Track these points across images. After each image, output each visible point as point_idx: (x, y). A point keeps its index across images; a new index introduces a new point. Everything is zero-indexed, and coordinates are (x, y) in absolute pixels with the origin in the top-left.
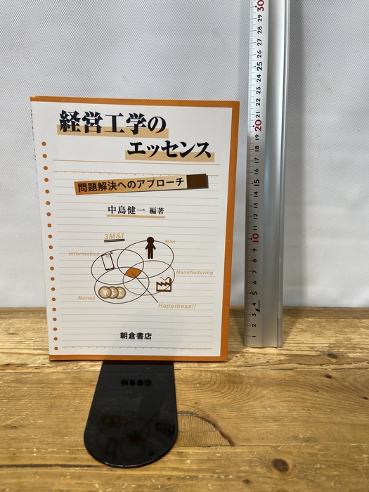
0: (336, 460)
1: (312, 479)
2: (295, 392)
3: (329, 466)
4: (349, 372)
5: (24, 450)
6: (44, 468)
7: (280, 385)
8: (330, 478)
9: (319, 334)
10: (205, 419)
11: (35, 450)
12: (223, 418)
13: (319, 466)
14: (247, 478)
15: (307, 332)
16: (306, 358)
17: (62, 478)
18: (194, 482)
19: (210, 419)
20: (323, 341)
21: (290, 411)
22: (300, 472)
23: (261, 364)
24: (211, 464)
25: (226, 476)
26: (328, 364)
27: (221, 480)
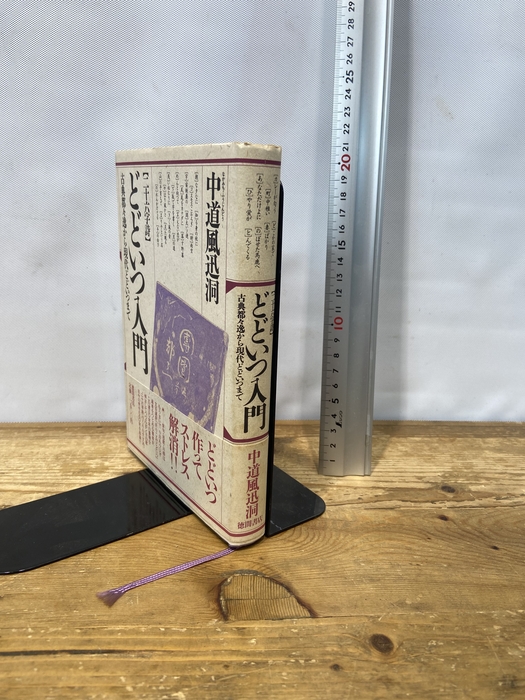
0: (457, 634)
1: (426, 661)
2: (398, 540)
3: (448, 643)
4: (471, 512)
5: (13, 630)
6: (45, 656)
7: (378, 530)
8: (450, 659)
9: (430, 459)
10: (275, 580)
11: (30, 630)
12: (300, 579)
13: (434, 643)
14: (336, 662)
15: (412, 455)
16: (412, 492)
17: (72, 669)
18: (262, 670)
19: (282, 581)
20: (435, 469)
21: (393, 566)
22: (408, 652)
23: (350, 502)
24: (286, 644)
25: (306, 661)
26: (443, 501)
27: (299, 666)
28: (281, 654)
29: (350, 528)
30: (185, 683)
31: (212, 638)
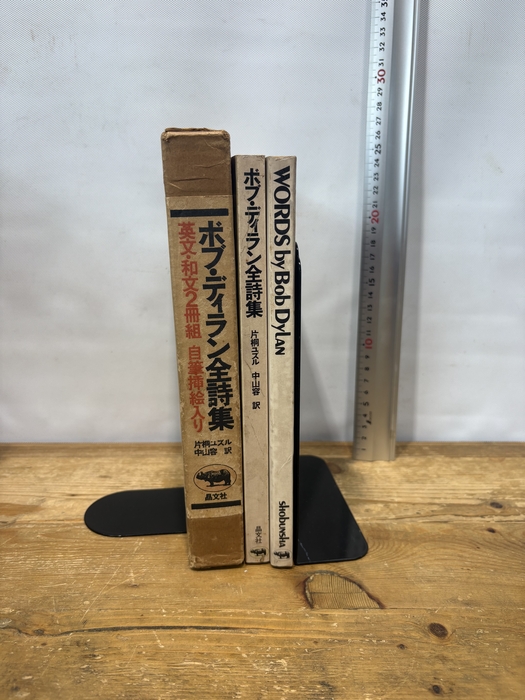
0: (501, 625)
1: (474, 644)
2: (451, 549)
3: (493, 632)
4: (516, 526)
5: (151, 611)
7: (434, 540)
8: (494, 644)
9: (481, 478)
10: (349, 579)
11: (164, 611)
12: (369, 578)
13: (481, 631)
15: (464, 474)
16: (464, 508)
17: (200, 640)
18: (344, 646)
20: (484, 486)
21: (447, 570)
22: (460, 637)
24: (361, 628)
25: (378, 641)
26: (491, 516)
27: (373, 644)
28: (358, 634)
29: (410, 538)
30: (286, 653)
31: (302, 621)
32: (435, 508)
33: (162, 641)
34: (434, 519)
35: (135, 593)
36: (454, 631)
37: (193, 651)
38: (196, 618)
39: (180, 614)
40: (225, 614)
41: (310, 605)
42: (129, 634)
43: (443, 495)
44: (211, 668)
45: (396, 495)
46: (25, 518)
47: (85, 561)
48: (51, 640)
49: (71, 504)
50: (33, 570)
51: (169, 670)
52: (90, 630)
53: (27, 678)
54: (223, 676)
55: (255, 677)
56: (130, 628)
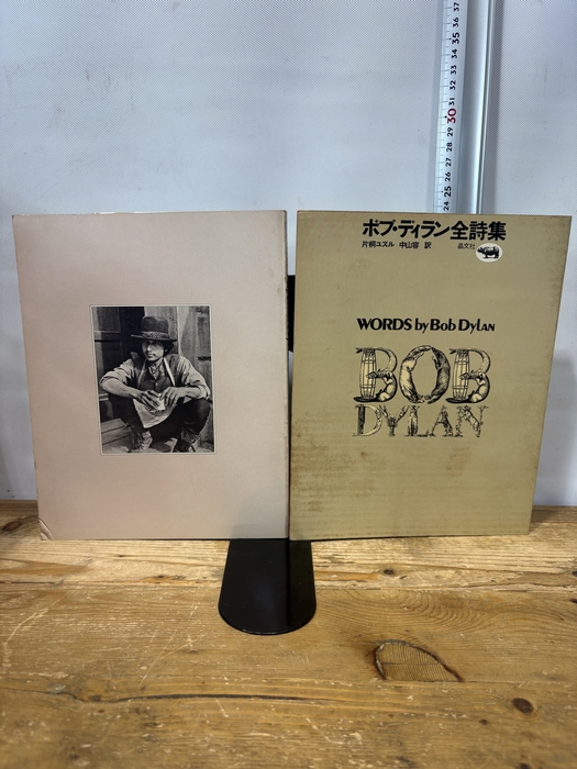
1: (563, 721)
2: (533, 620)
5: (213, 678)
7: (513, 611)
9: (559, 545)
10: (422, 650)
11: (226, 678)
12: (444, 649)
14: (484, 718)
15: (542, 541)
16: (544, 577)
18: (421, 720)
19: (428, 650)
20: (564, 554)
21: (529, 643)
22: (547, 713)
23: (484, 584)
24: (438, 702)
25: (458, 715)
26: (574, 585)
27: (452, 719)
28: (436, 709)
29: (488, 608)
30: (360, 726)
31: (375, 693)
32: (512, 576)
33: (226, 711)
34: (511, 587)
35: (194, 660)
36: (540, 707)
37: (260, 721)
38: (262, 687)
39: (243, 682)
40: (291, 684)
41: (383, 676)
42: (190, 702)
43: (519, 563)
44: (280, 739)
45: (467, 561)
46: (73, 578)
47: (139, 625)
48: (108, 707)
49: (119, 565)
50: (85, 633)
51: (235, 741)
52: (149, 697)
53: (85, 746)
54: (293, 749)
55: (328, 751)
56: (191, 696)
